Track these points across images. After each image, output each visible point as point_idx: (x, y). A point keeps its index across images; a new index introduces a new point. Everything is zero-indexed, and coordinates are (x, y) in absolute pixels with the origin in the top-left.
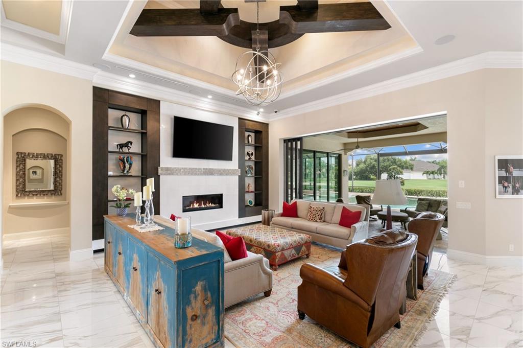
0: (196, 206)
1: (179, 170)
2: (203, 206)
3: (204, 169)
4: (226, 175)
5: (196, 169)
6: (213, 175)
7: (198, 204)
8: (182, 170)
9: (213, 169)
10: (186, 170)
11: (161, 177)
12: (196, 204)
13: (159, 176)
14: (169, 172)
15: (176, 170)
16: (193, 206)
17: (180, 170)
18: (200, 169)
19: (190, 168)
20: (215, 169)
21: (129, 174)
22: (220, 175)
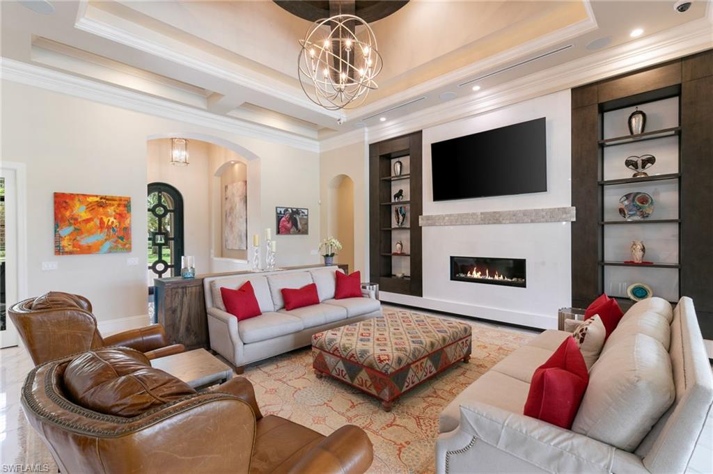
0: (476, 275)
1: (442, 218)
2: (490, 278)
3: (482, 213)
4: (532, 221)
5: (467, 214)
6: (500, 223)
7: (480, 273)
8: (447, 218)
9: (498, 213)
10: (452, 218)
11: (424, 229)
12: (477, 272)
13: (421, 227)
14: (430, 222)
15: (439, 219)
16: (471, 274)
17: (444, 218)
18: (474, 214)
19: (459, 215)
20: (503, 213)
21: (403, 226)
22: (517, 222)
